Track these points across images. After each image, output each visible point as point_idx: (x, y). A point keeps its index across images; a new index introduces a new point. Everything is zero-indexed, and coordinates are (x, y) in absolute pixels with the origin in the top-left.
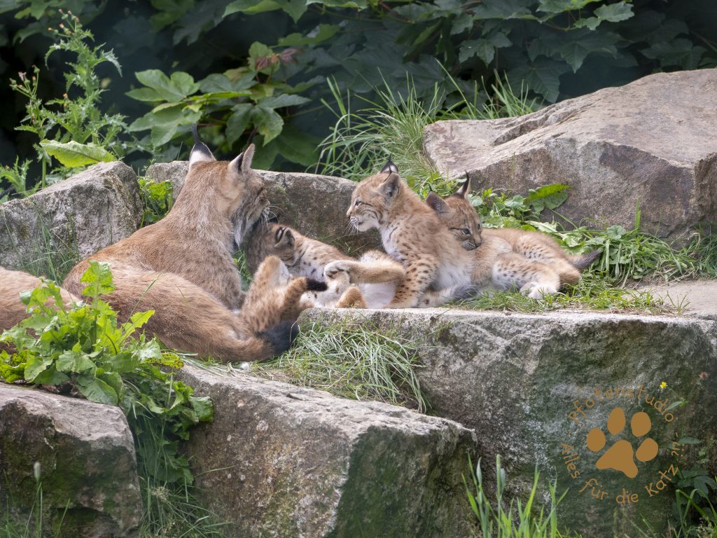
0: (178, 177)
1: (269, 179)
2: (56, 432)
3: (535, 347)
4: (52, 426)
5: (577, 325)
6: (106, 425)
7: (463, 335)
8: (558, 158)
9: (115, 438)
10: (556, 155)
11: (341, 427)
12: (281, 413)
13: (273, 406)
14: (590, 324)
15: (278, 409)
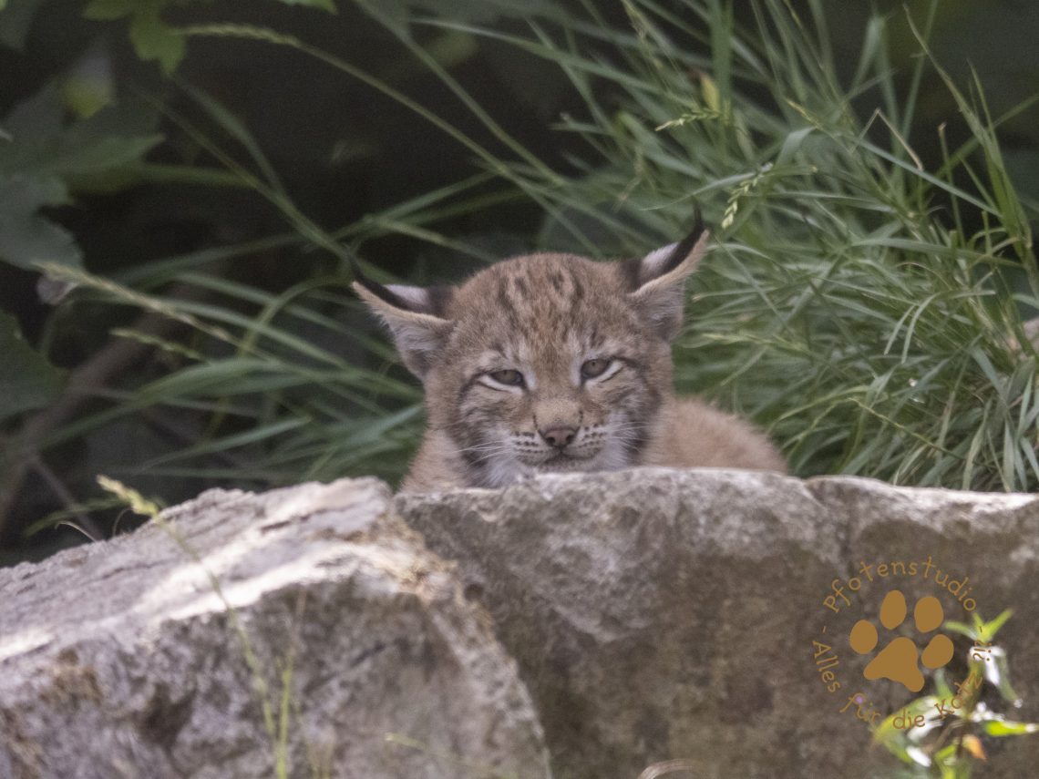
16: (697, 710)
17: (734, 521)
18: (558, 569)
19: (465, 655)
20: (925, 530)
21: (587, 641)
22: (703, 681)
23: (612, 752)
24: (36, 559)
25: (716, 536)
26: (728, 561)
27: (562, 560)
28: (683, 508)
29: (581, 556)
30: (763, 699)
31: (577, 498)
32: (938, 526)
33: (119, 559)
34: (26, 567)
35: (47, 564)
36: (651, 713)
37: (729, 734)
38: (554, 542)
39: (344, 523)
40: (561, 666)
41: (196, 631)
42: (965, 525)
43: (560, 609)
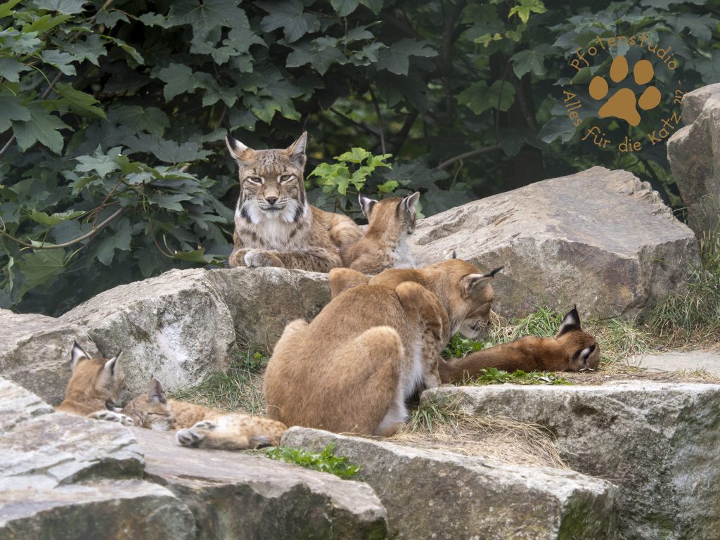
0: (246, 280)
1: (325, 279)
2: (334, 508)
3: (672, 415)
4: (331, 503)
5: (699, 394)
6: (364, 499)
7: (600, 408)
8: (522, 254)
9: (377, 510)
10: (519, 252)
11: (549, 490)
12: (485, 481)
13: (476, 475)
14: (707, 393)
15: (482, 477)
16: (266, 314)
17: (274, 277)
18: (240, 285)
19: (218, 304)
20: (312, 280)
21: (245, 300)
22: (268, 308)
23: (250, 321)
24: (141, 280)
25: (271, 280)
26: (273, 285)
27: (241, 283)
28: (264, 275)
29: (245, 283)
30: (279, 312)
31: (245, 271)
32: (314, 279)
33: (155, 282)
34: (139, 282)
35: (143, 282)
36: (257, 314)
37: (272, 319)
38: (240, 280)
39: (196, 277)
40: (240, 304)
41: (166, 298)
42: (319, 279)
43: (241, 293)
